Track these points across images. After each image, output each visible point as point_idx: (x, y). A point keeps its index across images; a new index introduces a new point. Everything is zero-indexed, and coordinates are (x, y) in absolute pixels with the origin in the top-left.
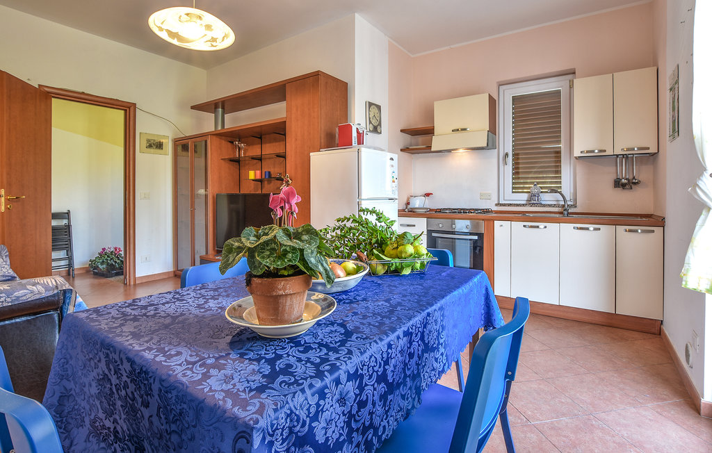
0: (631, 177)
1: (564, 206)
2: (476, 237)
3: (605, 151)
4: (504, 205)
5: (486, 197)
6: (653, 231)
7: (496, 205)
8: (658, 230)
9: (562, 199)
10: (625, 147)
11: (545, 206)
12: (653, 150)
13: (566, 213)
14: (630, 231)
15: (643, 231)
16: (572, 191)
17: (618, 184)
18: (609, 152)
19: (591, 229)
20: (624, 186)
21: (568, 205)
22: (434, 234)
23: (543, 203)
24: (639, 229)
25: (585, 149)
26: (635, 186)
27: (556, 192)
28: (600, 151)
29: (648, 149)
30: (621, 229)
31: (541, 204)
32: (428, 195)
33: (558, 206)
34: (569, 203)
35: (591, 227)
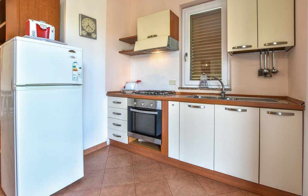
0: (271, 68)
1: (222, 89)
2: (156, 113)
3: (251, 46)
4: (184, 88)
5: (172, 83)
6: (293, 114)
7: (179, 88)
8: (298, 114)
9: (221, 84)
10: (267, 42)
11: (209, 89)
12: (290, 44)
13: (223, 95)
14: (272, 113)
15: (283, 114)
16: (229, 79)
17: (261, 73)
18: (254, 47)
19: (240, 110)
20: (265, 75)
21: (225, 89)
22: (131, 110)
23: (210, 87)
24: (280, 112)
25: (236, 45)
26: (274, 75)
27: (217, 79)
28: (248, 47)
29: (286, 43)
30: (264, 111)
31: (208, 88)
32: (138, 82)
33: (218, 89)
34: (226, 87)
35: (240, 109)
